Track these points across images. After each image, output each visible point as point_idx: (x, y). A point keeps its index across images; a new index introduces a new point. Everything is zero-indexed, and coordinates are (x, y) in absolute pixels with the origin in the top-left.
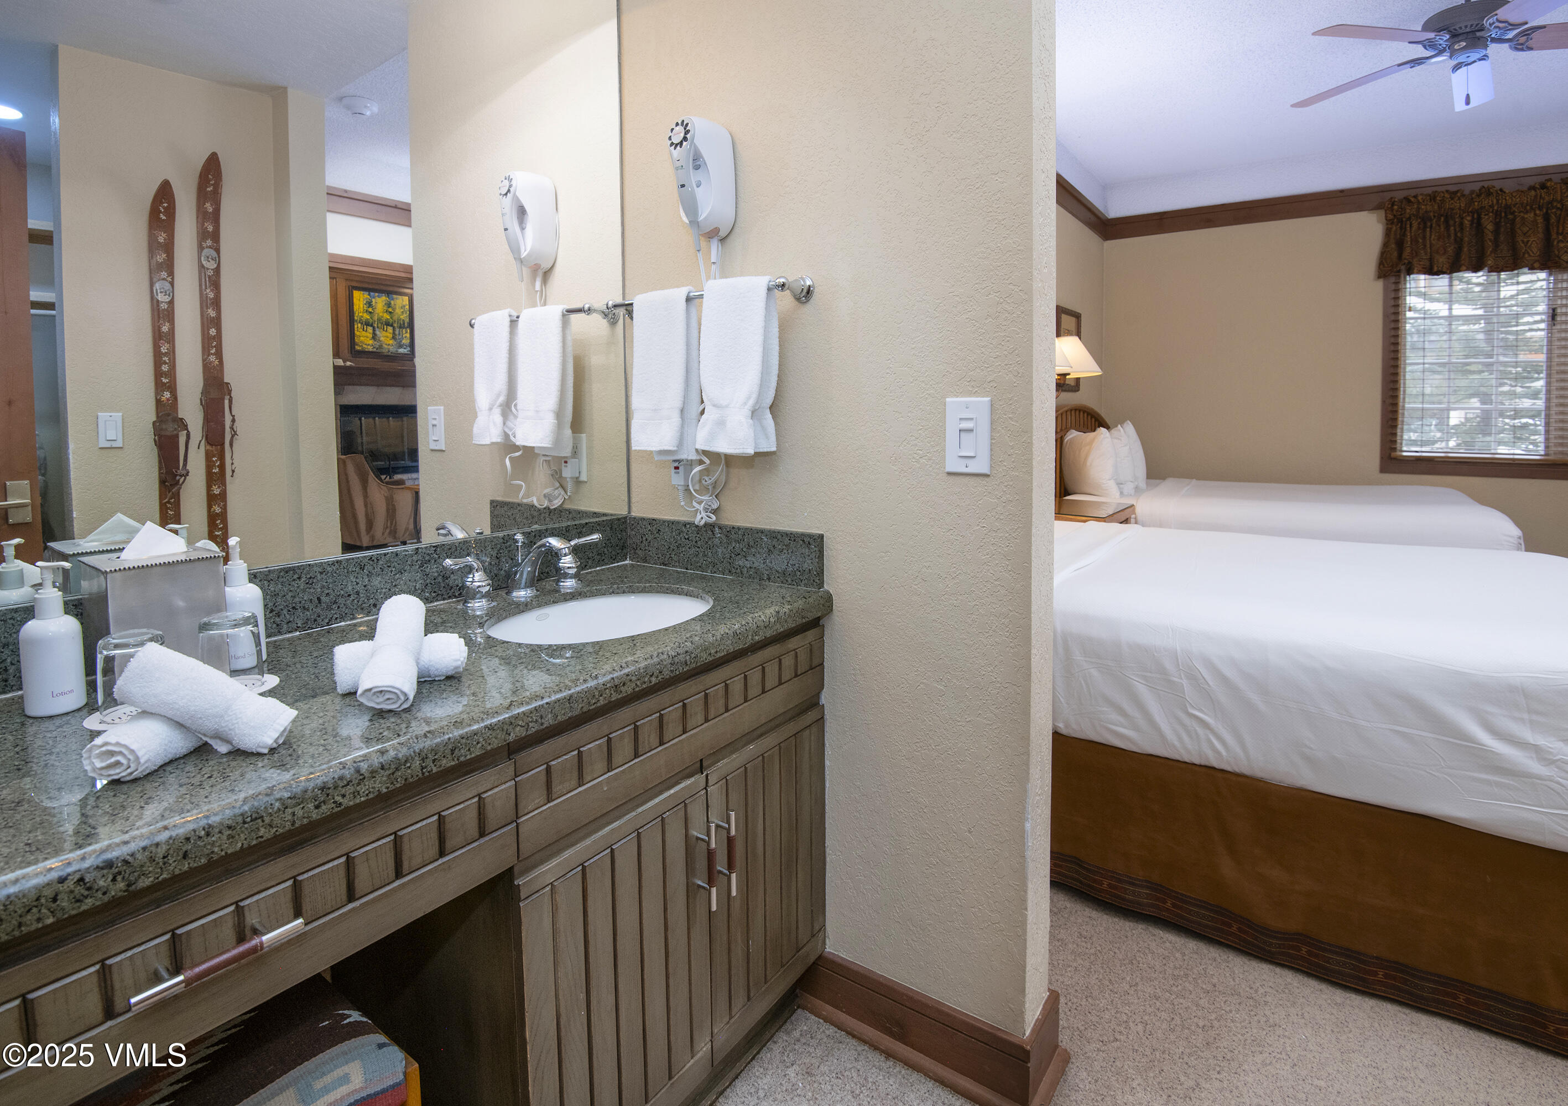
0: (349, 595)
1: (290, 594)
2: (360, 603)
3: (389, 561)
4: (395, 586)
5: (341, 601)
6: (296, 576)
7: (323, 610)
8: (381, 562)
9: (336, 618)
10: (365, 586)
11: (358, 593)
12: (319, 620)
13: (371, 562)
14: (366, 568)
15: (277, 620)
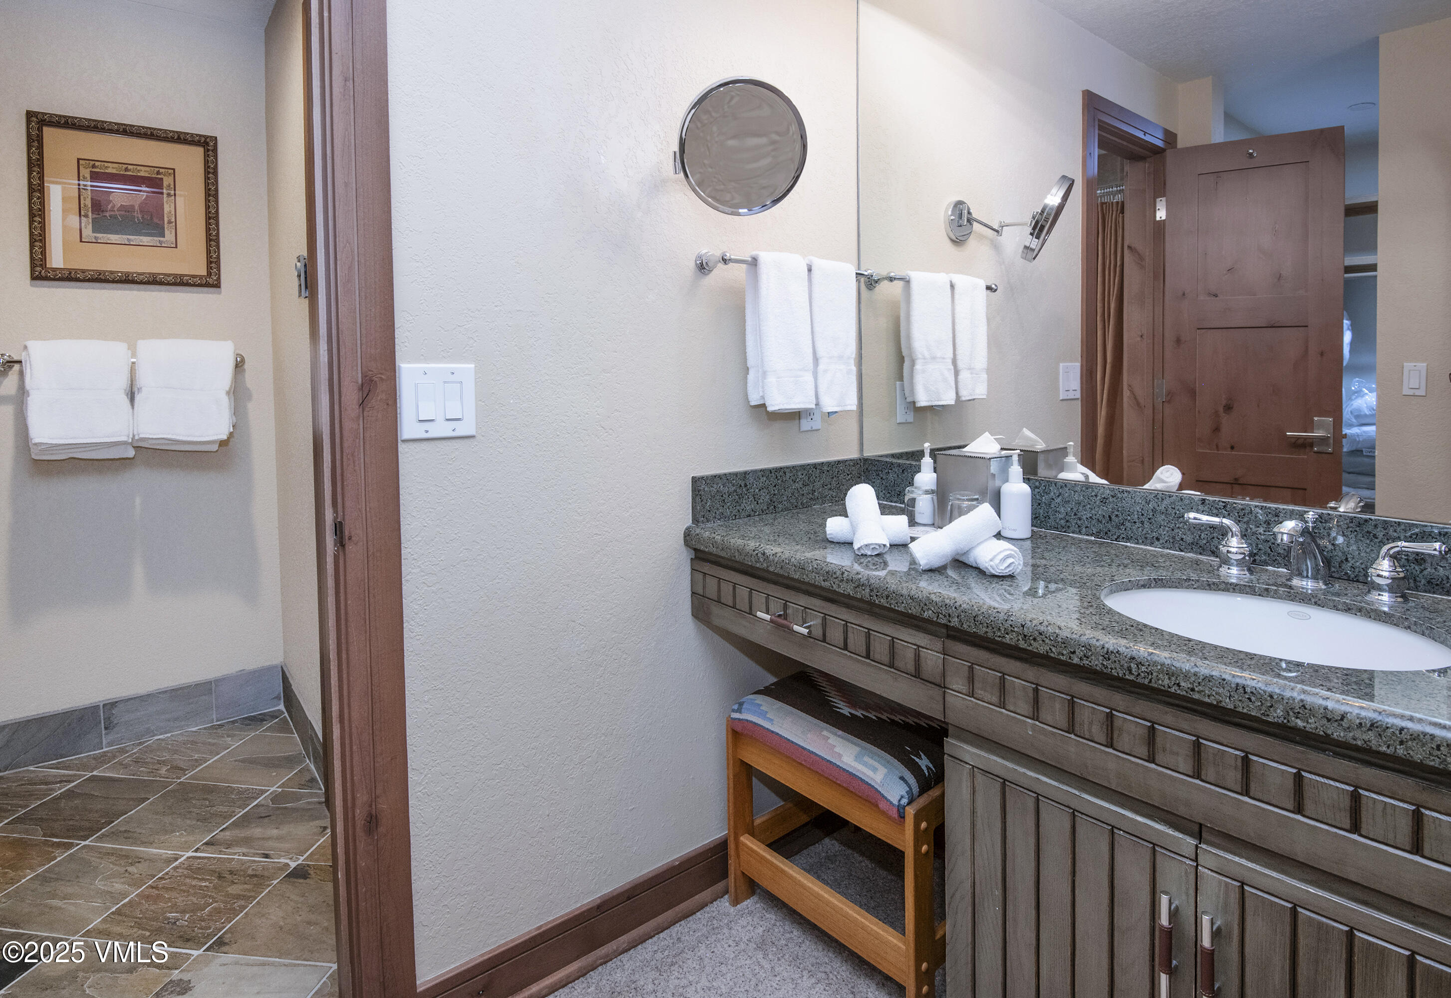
0: (1135, 522)
1: (1089, 506)
2: (1144, 532)
3: (1174, 503)
4: (1179, 528)
5: (1128, 524)
6: (1093, 494)
7: (1112, 526)
8: (1165, 502)
9: (1123, 538)
10: (1149, 519)
11: (1142, 523)
12: (1110, 534)
13: (1156, 500)
14: (1151, 503)
15: (1079, 522)
